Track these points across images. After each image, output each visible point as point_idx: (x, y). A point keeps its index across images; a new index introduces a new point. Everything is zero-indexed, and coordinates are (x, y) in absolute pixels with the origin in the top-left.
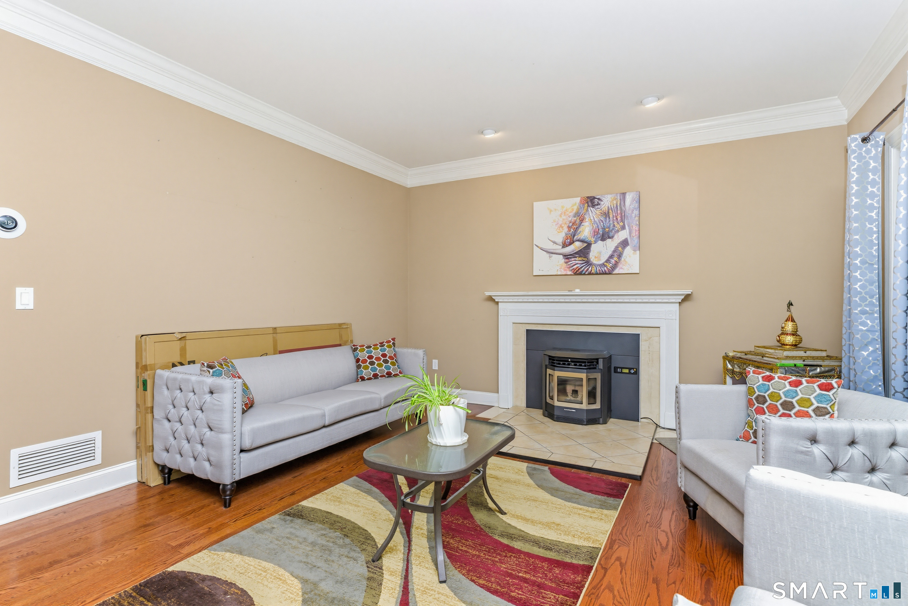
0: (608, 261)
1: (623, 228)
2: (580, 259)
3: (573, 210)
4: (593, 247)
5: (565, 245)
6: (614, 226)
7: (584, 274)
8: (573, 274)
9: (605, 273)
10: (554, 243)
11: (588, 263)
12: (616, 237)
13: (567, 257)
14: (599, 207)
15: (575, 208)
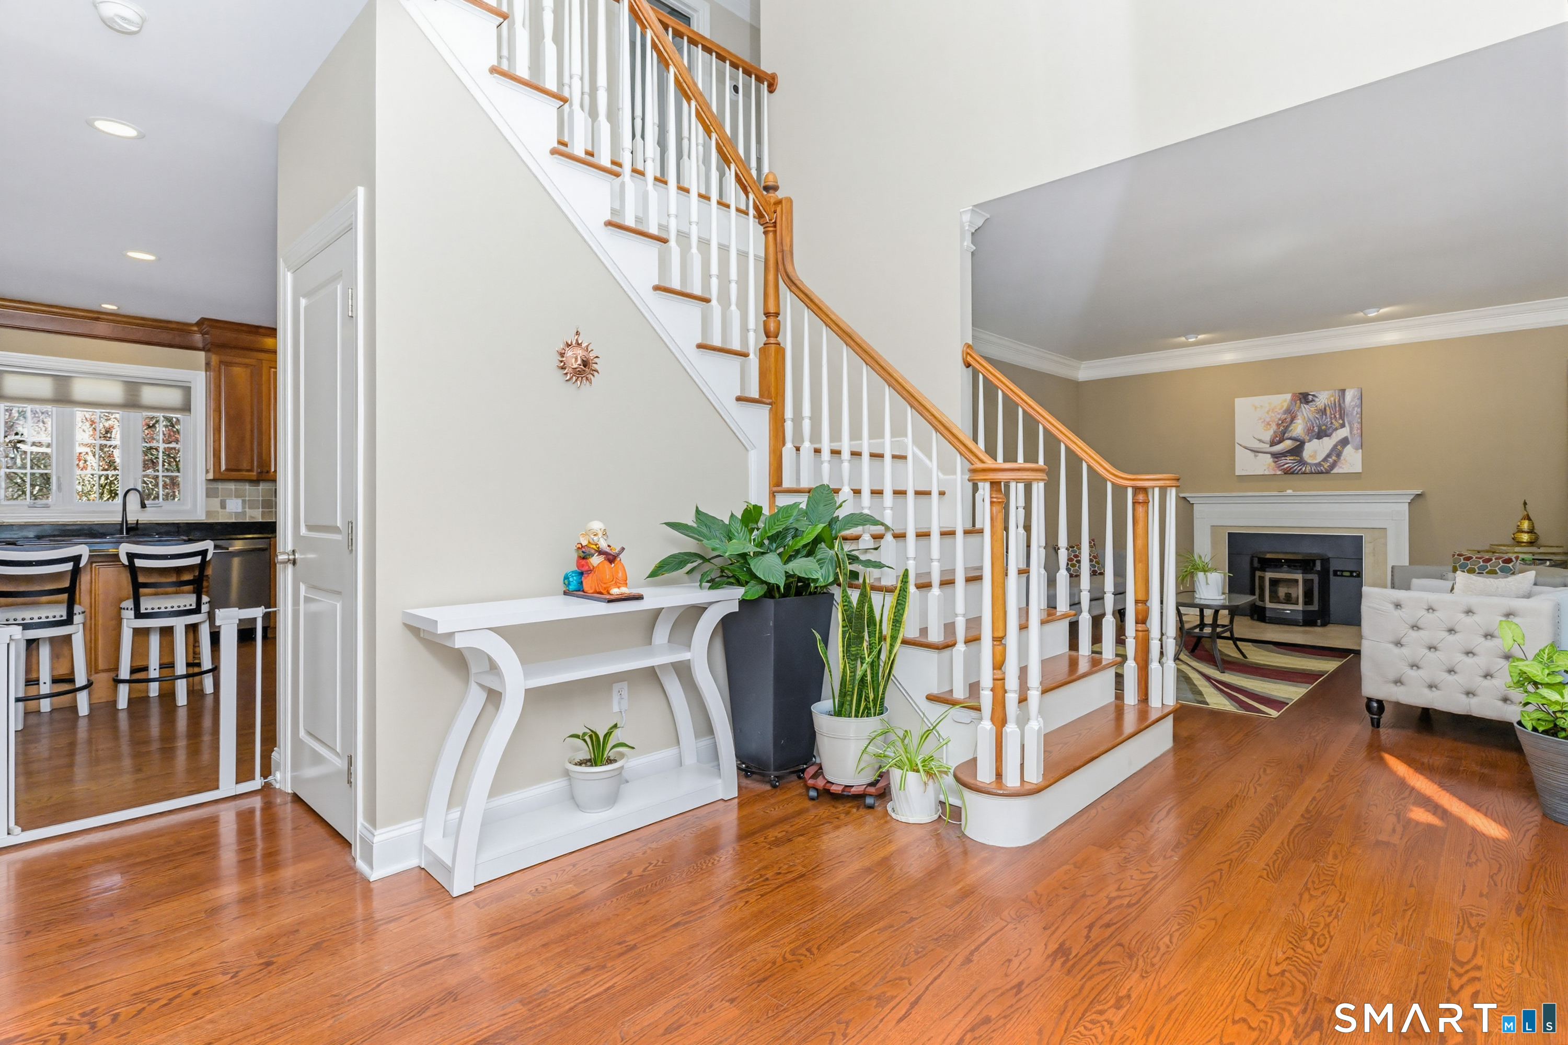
0: (1325, 460)
1: (1343, 426)
2: (1292, 458)
3: (1283, 406)
4: (1307, 446)
5: (1273, 444)
6: (1332, 423)
7: (1297, 473)
8: (1279, 473)
9: (1322, 473)
10: (1260, 441)
11: (1302, 462)
12: (1334, 435)
13: (1276, 456)
14: (1313, 403)
15: (1285, 405)
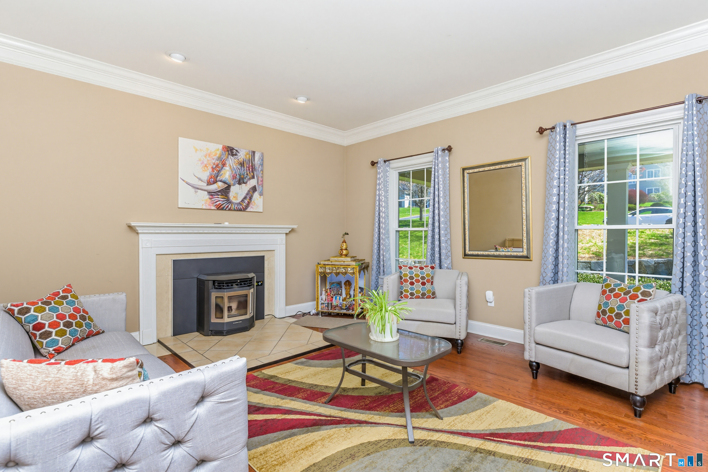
0: (243, 201)
1: (253, 177)
2: (222, 197)
3: (216, 153)
4: (232, 188)
5: (209, 183)
6: (247, 174)
7: (225, 210)
8: (213, 208)
9: (240, 210)
10: (200, 179)
11: (228, 201)
12: (248, 183)
13: (211, 194)
14: (237, 157)
15: (218, 153)
